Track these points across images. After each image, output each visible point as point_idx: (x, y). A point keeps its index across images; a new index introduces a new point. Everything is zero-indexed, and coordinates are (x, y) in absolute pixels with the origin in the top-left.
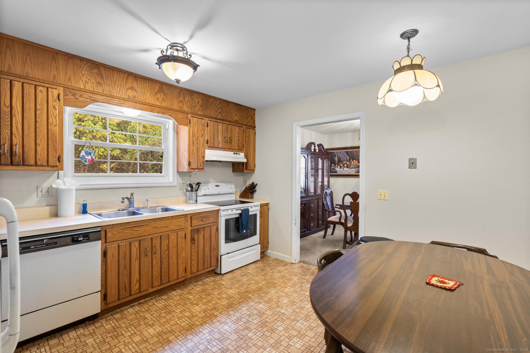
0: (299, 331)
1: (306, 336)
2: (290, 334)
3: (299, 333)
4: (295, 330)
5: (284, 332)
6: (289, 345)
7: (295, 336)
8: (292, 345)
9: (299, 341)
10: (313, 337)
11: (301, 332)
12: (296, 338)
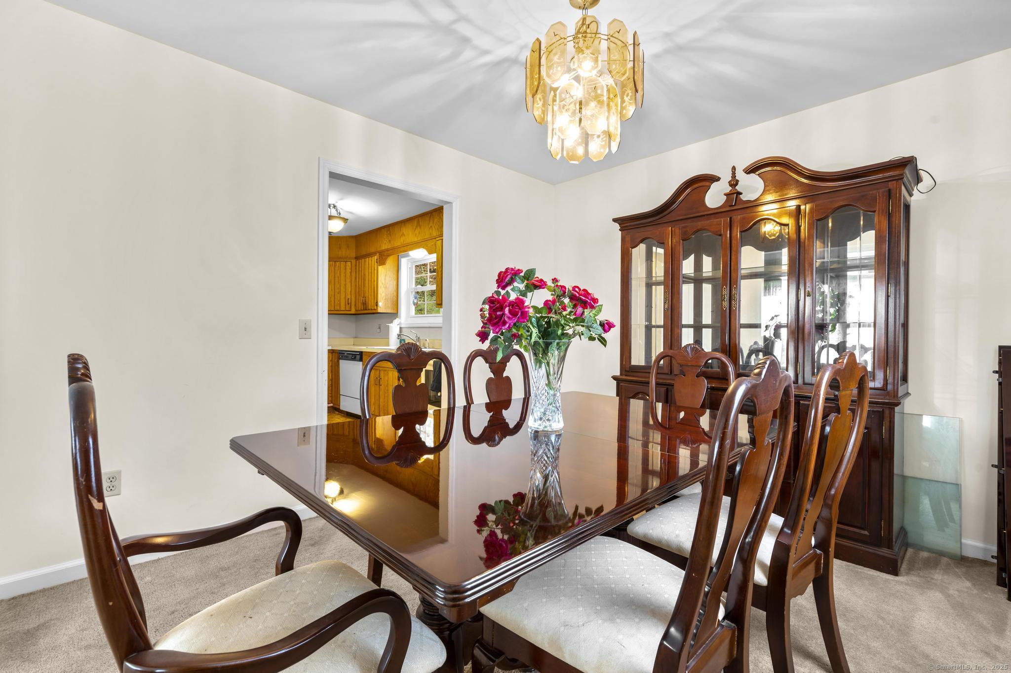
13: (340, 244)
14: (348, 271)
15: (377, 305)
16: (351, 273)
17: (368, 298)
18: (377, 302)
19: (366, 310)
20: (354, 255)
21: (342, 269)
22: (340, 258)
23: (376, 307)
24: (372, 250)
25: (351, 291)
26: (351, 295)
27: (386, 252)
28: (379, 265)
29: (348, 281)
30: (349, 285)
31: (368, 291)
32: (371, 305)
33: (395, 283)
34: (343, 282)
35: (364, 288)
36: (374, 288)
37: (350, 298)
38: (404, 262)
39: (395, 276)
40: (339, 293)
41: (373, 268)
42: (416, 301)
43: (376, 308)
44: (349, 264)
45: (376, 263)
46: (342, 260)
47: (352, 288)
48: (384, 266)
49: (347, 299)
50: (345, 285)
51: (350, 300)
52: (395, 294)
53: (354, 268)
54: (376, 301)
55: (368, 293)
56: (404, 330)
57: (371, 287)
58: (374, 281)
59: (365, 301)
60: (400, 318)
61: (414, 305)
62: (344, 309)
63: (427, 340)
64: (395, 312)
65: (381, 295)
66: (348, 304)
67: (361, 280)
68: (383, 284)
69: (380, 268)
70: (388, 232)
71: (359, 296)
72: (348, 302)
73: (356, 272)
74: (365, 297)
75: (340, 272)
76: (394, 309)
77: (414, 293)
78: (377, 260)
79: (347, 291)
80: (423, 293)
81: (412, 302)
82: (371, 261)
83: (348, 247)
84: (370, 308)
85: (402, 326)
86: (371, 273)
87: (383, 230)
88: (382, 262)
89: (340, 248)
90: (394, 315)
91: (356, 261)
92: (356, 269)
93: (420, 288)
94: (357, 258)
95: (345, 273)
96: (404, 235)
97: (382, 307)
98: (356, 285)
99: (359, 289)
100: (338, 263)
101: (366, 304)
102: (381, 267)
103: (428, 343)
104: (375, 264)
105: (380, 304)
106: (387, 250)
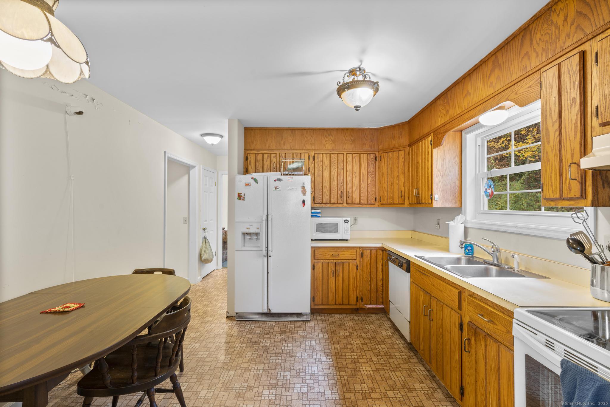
0: (245, 399)
1: (234, 398)
2: (252, 392)
3: (244, 398)
4: (250, 399)
5: (260, 391)
6: (247, 382)
7: (246, 392)
8: (244, 383)
9: (239, 390)
10: (226, 401)
11: (242, 399)
12: (244, 391)
13: (392, 134)
14: (401, 160)
15: (432, 199)
16: (404, 162)
17: (422, 189)
18: (432, 195)
19: (420, 203)
20: (407, 142)
21: (394, 160)
22: (393, 148)
23: (430, 200)
24: (426, 131)
25: (404, 183)
26: (404, 187)
27: (443, 129)
28: (434, 148)
29: (401, 171)
30: (402, 175)
31: (422, 182)
32: (425, 197)
33: (457, 168)
34: (396, 174)
35: (417, 178)
36: (428, 176)
37: (403, 190)
38: (470, 138)
39: (458, 160)
40: (392, 185)
41: (426, 153)
42: (490, 191)
43: (430, 202)
44: (402, 153)
45: (430, 146)
46: (395, 150)
47: (406, 179)
48: (441, 147)
49: (400, 191)
50: (398, 176)
51: (403, 192)
52: (457, 182)
53: (407, 157)
54: (430, 194)
55: (422, 184)
56: (471, 232)
57: (425, 175)
58: (428, 168)
59: (419, 194)
60: (465, 215)
61: (487, 196)
62: (397, 203)
63: (516, 256)
64: (457, 206)
65: (437, 185)
66: (402, 197)
67: (415, 169)
68: (439, 171)
69: (436, 151)
70: (446, 101)
71: (412, 187)
72: (401, 194)
73: (409, 162)
74: (418, 189)
75: (393, 163)
76: (456, 203)
77: (486, 180)
78: (431, 141)
79: (400, 183)
80: (502, 178)
81: (483, 193)
82: (425, 144)
83: (401, 134)
84: (423, 201)
85: (468, 225)
86: (425, 159)
87: (438, 101)
88: (437, 143)
89: (393, 138)
90: (458, 210)
91: (410, 148)
92: (409, 157)
93: (497, 172)
94: (410, 145)
95: (398, 163)
96: (470, 94)
97: (439, 201)
98: (409, 176)
99: (412, 179)
100: (390, 154)
101: (419, 197)
102: (437, 149)
103: (518, 263)
104: (428, 148)
105: (436, 197)
106: (444, 125)
